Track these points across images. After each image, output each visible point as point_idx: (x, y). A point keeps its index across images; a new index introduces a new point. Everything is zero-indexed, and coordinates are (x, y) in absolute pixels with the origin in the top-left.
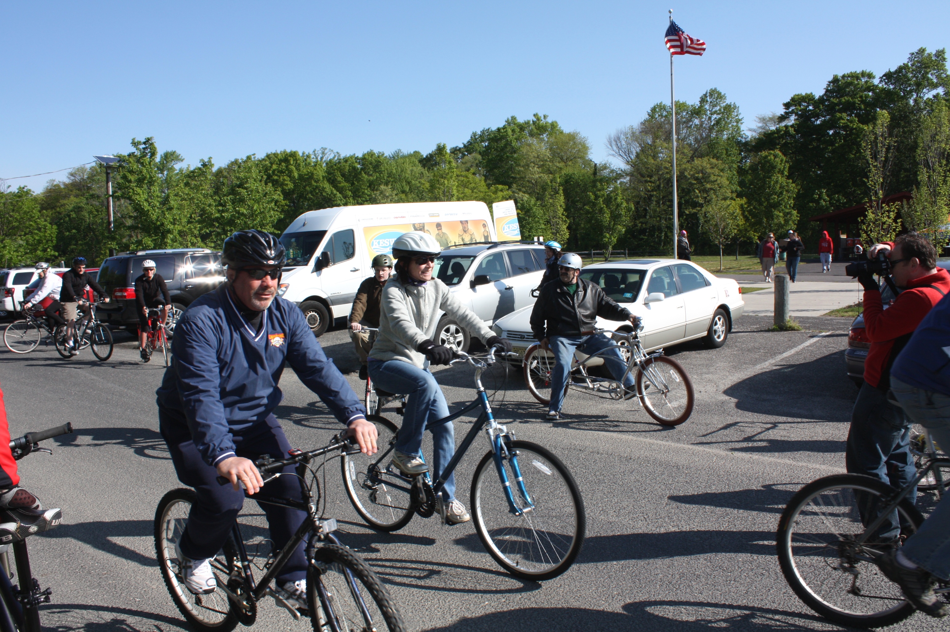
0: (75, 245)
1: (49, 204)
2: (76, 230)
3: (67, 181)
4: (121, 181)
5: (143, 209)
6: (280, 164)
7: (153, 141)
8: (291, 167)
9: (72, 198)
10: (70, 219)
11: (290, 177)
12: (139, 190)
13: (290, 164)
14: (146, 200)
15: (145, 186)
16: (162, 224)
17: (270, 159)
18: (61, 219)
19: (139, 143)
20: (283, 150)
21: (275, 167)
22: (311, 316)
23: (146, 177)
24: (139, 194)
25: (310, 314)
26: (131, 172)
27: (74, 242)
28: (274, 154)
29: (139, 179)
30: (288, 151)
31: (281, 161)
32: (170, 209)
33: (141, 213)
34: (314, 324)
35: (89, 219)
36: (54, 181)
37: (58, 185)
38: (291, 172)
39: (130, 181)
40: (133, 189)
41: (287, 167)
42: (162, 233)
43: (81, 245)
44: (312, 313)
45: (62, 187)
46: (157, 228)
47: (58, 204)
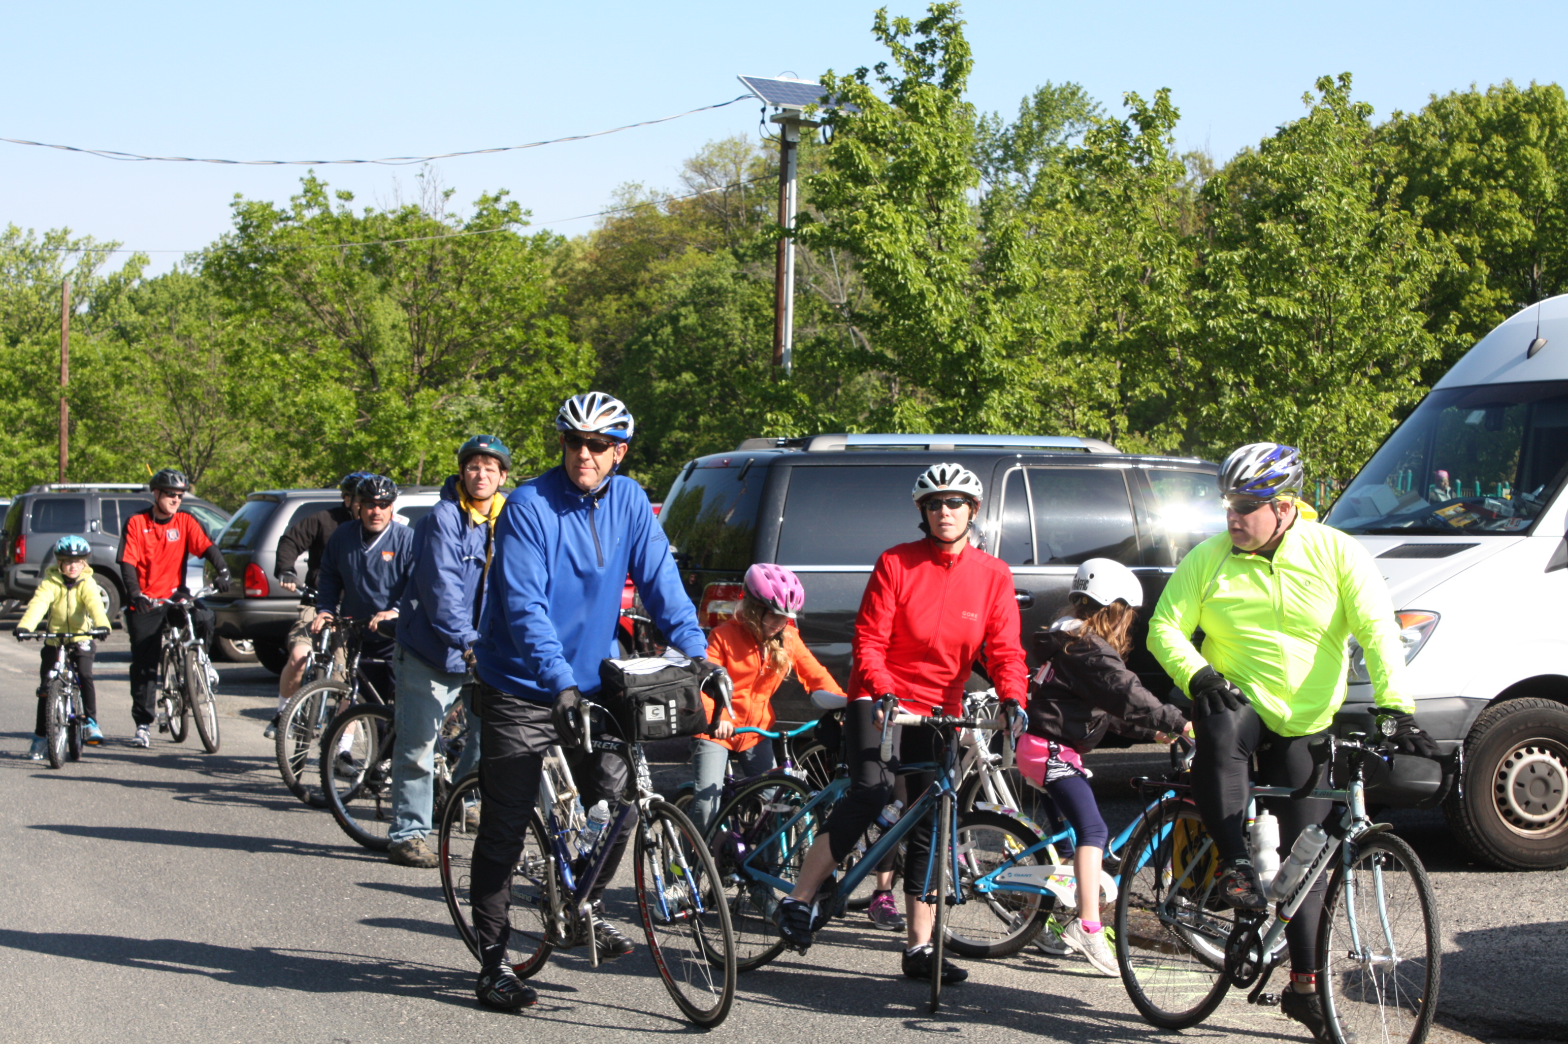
0: (683, 428)
1: (613, 276)
2: (697, 372)
3: (680, 191)
4: (830, 175)
5: (902, 287)
6: (1486, 139)
7: (958, 17)
8: (1528, 151)
9: (691, 251)
10: (676, 332)
11: (1522, 192)
12: (888, 210)
13: (1527, 142)
14: (920, 255)
15: (918, 197)
16: (974, 351)
17: (1444, 118)
18: (647, 331)
19: (903, 28)
20: (1498, 83)
21: (1461, 151)
22: (1532, 768)
23: (925, 161)
24: (890, 228)
25: (1527, 759)
26: (870, 139)
27: (681, 418)
28: (1465, 100)
29: (897, 167)
30: (1522, 85)
31: (1489, 127)
32: (1011, 291)
33: (894, 302)
34: (1545, 808)
35: (743, 332)
36: (638, 187)
37: (647, 207)
38: (1526, 171)
39: (862, 179)
40: (870, 211)
41: (1511, 151)
42: (973, 387)
43: (709, 429)
44: (1537, 756)
45: (663, 211)
46: (955, 363)
47: (645, 275)
